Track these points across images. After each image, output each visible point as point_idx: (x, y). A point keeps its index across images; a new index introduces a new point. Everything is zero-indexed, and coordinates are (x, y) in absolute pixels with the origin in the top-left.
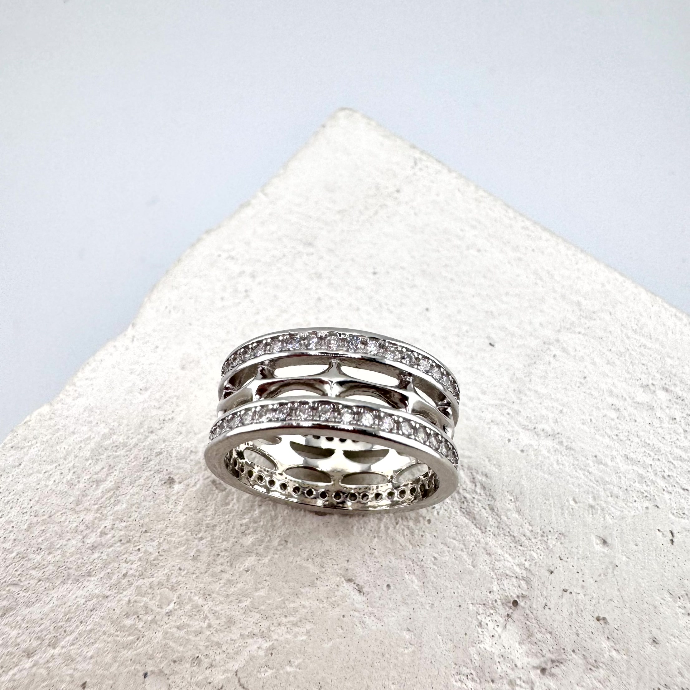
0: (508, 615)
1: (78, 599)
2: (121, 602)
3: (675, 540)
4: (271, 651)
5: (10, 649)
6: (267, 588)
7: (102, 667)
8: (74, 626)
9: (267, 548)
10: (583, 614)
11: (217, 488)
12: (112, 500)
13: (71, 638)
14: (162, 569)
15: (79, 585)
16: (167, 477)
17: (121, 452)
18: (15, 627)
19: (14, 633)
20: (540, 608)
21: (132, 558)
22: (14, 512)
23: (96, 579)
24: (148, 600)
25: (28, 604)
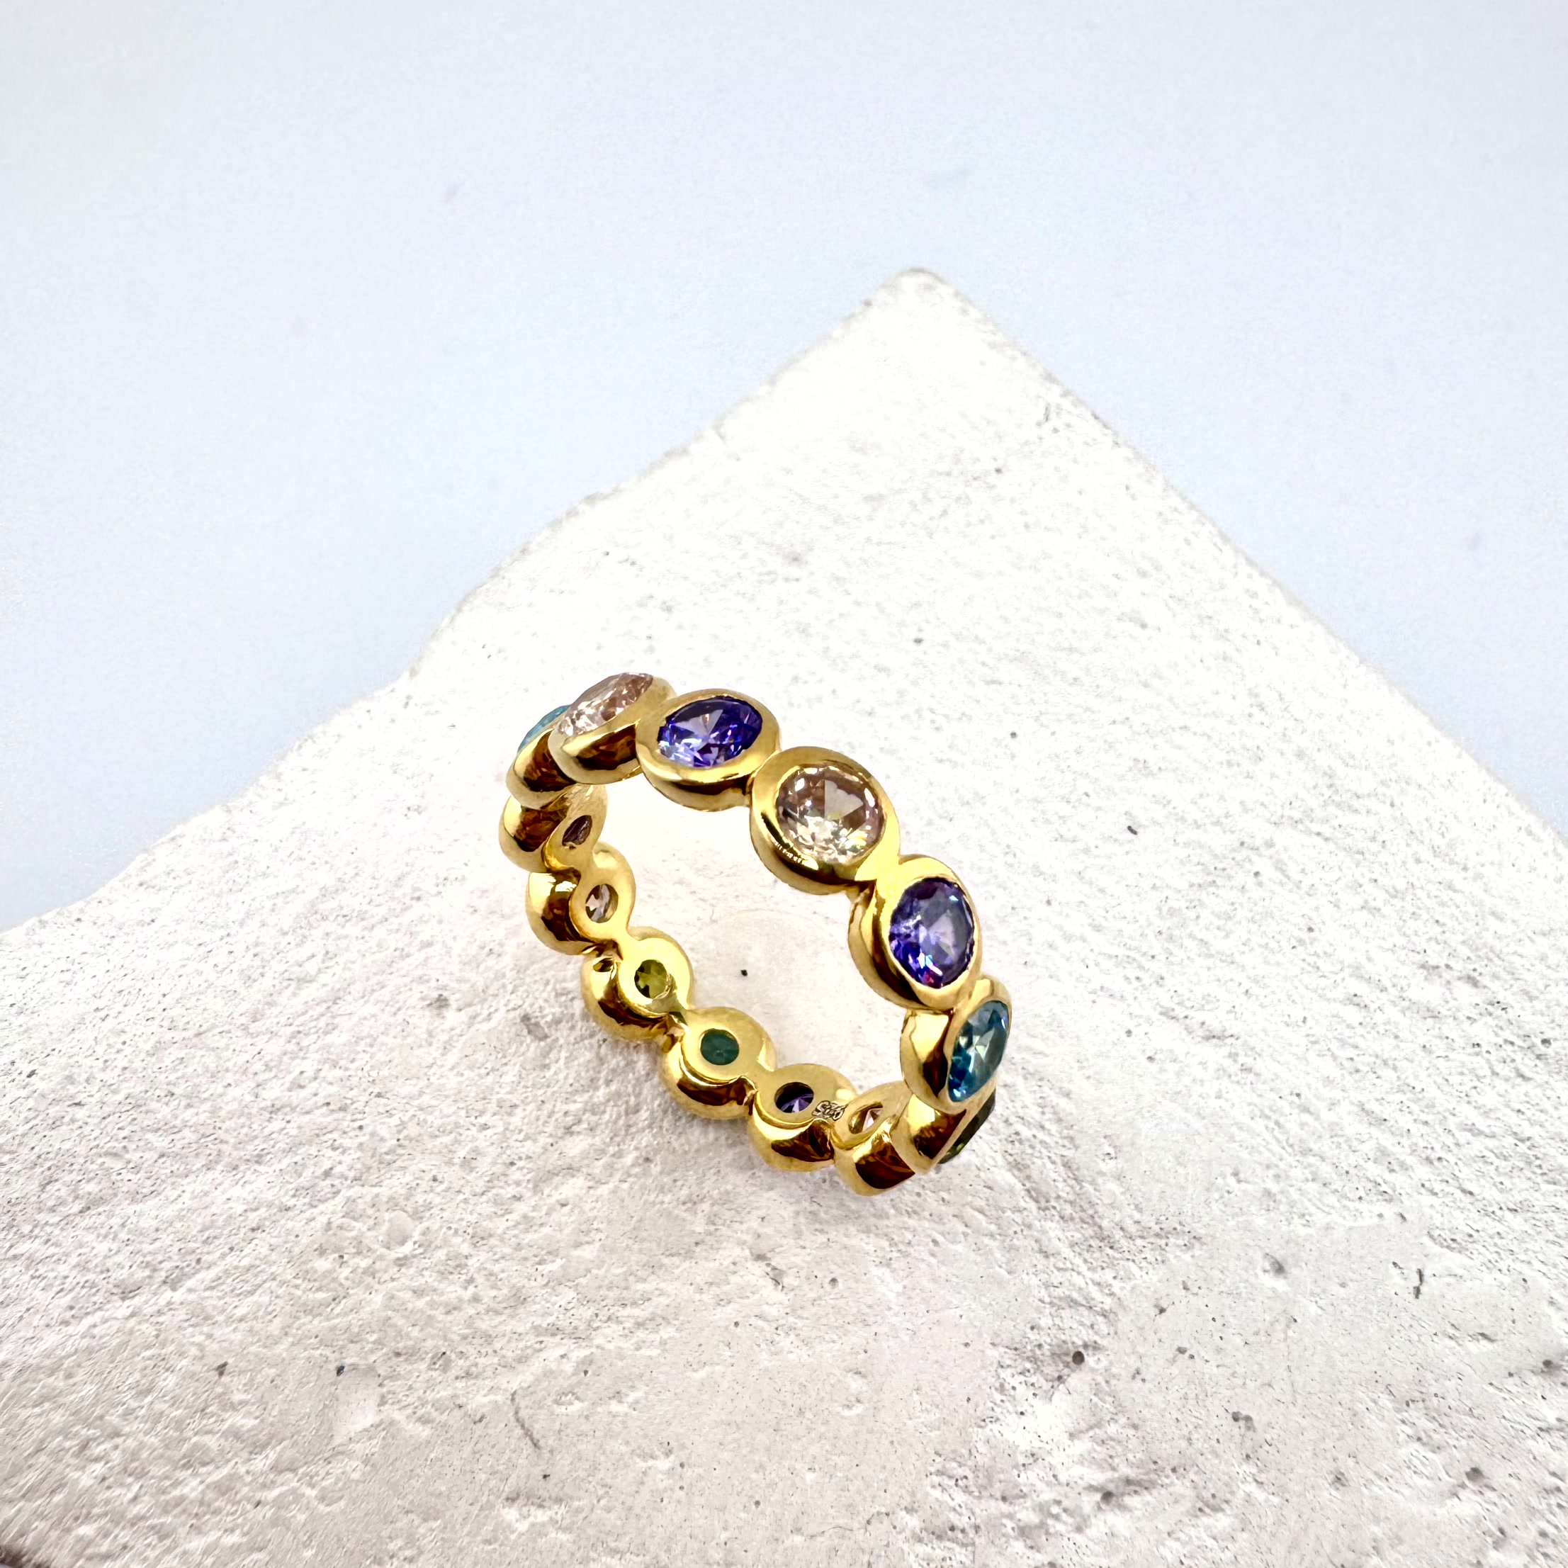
0: (1060, 1378)
1: (231, 1204)
2: (313, 1224)
3: (1424, 1289)
4: (584, 1368)
5: (91, 1276)
6: (597, 1245)
7: (259, 1341)
8: (218, 1254)
9: (610, 1167)
10: (1208, 1403)
11: (530, 1032)
12: (322, 1023)
13: (207, 1276)
14: (399, 1174)
15: (237, 1177)
16: (435, 995)
17: (353, 929)
18: (105, 1237)
19: (102, 1247)
20: (1126, 1375)
21: (346, 1142)
22: (129, 1013)
23: (271, 1170)
24: (364, 1229)
25: (136, 1196)
